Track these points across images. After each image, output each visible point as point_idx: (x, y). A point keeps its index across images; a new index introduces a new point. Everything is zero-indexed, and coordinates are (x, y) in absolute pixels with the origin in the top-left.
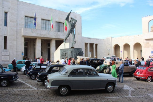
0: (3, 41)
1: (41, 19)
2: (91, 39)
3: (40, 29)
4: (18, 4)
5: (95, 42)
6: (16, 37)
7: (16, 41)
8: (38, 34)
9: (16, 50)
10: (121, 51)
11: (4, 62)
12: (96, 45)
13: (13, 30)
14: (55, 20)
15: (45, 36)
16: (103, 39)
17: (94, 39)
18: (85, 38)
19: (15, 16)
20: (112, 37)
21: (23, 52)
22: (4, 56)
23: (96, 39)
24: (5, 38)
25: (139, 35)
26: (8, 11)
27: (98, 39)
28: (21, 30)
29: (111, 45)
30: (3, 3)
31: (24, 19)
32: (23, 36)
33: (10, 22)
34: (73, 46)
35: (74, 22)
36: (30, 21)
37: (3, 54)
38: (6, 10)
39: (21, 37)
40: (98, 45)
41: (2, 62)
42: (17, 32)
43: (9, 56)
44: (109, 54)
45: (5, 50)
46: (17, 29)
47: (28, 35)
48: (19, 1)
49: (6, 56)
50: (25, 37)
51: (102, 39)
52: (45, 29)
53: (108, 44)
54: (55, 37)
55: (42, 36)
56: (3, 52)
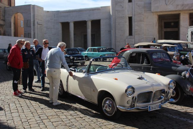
6: (143, 16)
7: (144, 22)
9: (145, 35)
45: (129, 37)
49: (131, 45)
50: (159, 14)
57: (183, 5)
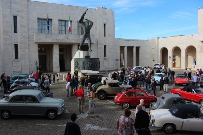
0: (14, 49)
1: (58, 20)
2: (129, 40)
3: (58, 33)
4: (28, 5)
5: (135, 45)
6: (27, 45)
7: (28, 49)
8: (54, 39)
9: (29, 59)
10: (170, 57)
11: (16, 73)
12: (138, 48)
13: (24, 36)
14: (76, 20)
15: (63, 42)
16: (147, 40)
17: (134, 40)
18: (120, 39)
19: (25, 19)
20: (158, 38)
21: (36, 61)
22: (15, 67)
23: (137, 41)
24: (16, 46)
25: (193, 35)
26: (17, 14)
27: (140, 41)
28: (33, 35)
29: (157, 49)
30: (11, 6)
31: (37, 22)
32: (36, 43)
33: (20, 27)
34: (88, 54)
35: (90, 24)
36: (44, 24)
37: (14, 65)
38: (15, 14)
39: (34, 43)
40: (141, 48)
41: (13, 73)
42: (28, 38)
43: (21, 67)
44: (154, 61)
45: (16, 60)
46: (29, 35)
47: (41, 41)
48: (29, 1)
49: (18, 67)
50: (39, 44)
51: (145, 40)
52: (64, 32)
53: (153, 47)
54: (76, 41)
55: (59, 42)
56: (14, 63)
57: (57, 39)
